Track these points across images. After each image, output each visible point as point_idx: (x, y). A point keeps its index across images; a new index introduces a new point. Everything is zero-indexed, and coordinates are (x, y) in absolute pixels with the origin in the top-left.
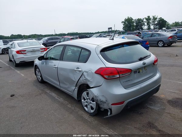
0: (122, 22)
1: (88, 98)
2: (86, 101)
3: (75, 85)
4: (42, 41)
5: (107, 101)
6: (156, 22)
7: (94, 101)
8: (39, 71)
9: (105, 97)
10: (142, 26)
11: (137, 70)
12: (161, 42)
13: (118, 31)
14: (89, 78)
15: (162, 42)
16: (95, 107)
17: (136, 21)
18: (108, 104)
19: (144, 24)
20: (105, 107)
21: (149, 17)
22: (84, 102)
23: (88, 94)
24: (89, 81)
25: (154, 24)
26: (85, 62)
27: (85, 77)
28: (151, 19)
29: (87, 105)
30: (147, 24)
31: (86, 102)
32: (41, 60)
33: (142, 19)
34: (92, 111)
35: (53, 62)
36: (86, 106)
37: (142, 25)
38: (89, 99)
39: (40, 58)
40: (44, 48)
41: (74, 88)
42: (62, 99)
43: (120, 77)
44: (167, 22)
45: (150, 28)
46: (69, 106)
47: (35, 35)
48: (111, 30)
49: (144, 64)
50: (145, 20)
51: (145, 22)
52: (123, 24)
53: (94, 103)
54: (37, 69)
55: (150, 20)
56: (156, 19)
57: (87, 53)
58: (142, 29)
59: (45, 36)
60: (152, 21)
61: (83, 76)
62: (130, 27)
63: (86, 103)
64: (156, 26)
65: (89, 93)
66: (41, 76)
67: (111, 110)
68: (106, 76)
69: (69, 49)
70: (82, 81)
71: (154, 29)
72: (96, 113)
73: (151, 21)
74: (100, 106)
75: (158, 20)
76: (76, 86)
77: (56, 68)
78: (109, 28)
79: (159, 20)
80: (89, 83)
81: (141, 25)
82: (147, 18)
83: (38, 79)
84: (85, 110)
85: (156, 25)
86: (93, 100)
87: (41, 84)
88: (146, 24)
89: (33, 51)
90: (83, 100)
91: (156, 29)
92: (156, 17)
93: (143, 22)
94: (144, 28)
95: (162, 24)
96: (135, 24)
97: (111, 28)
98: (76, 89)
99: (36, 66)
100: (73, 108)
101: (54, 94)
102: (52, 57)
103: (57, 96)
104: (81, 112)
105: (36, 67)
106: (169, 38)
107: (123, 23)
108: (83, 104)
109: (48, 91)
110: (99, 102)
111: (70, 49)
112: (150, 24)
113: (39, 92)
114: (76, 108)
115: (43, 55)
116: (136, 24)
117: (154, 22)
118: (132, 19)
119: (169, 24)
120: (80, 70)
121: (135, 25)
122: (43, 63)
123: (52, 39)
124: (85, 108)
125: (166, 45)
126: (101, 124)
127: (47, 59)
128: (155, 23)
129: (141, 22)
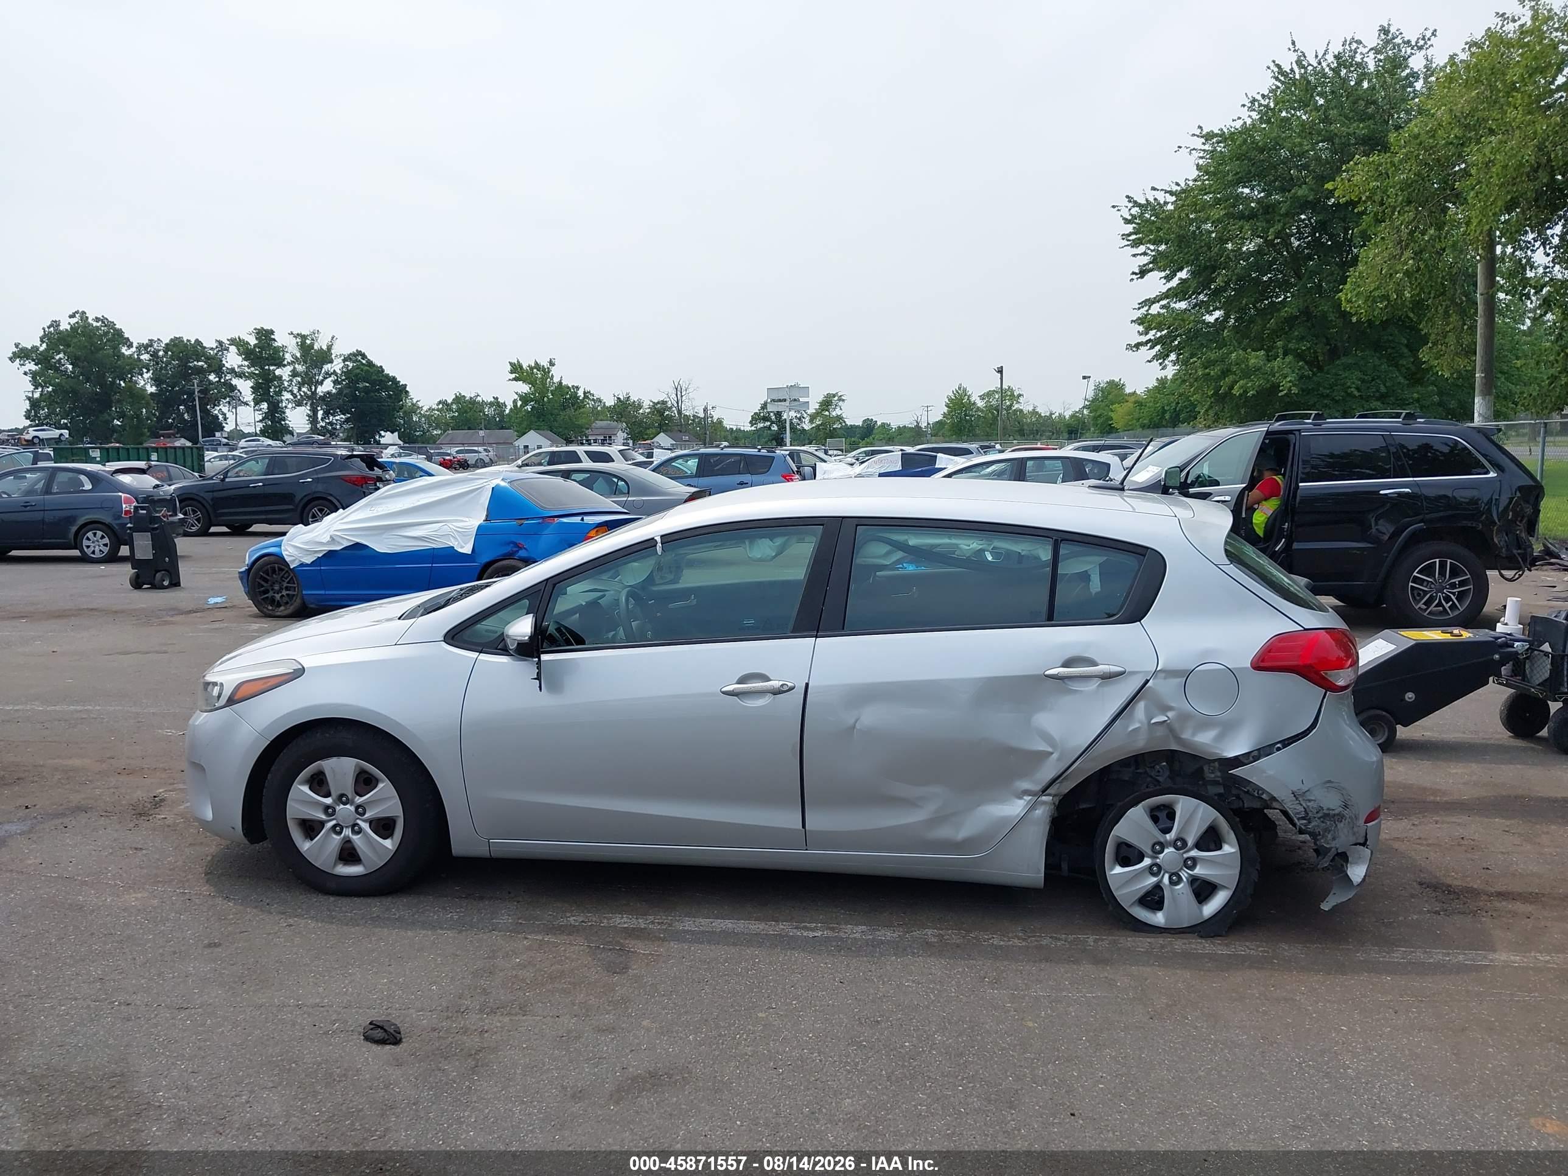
0: (22, 354)
5: (1345, 806)
6: (328, 386)
9: (1339, 789)
10: (216, 402)
17: (154, 355)
18: (1353, 821)
19: (233, 388)
20: (1341, 839)
21: (265, 336)
25: (314, 401)
26: (1136, 617)
27: (1167, 710)
28: (288, 357)
29: (1157, 887)
30: (255, 389)
33: (209, 343)
37: (210, 397)
38: (1177, 840)
41: (1014, 806)
45: (286, 430)
50: (233, 359)
51: (240, 375)
52: (34, 375)
55: (280, 364)
56: (325, 357)
60: (294, 374)
61: (1145, 703)
62: (104, 400)
64: (327, 414)
65: (1172, 806)
70: (1134, 736)
73: (284, 373)
74: (1323, 842)
75: (337, 366)
76: (1043, 792)
79: (347, 373)
81: (204, 392)
82: (253, 341)
85: (330, 403)
88: (245, 387)
92: (321, 344)
95: (371, 400)
96: (146, 383)
107: (31, 366)
110: (1316, 824)
112: (279, 393)
116: (157, 381)
117: (309, 380)
118: (118, 337)
119: (415, 408)
120: (1108, 669)
121: (151, 389)
128: (321, 390)
129: (200, 371)
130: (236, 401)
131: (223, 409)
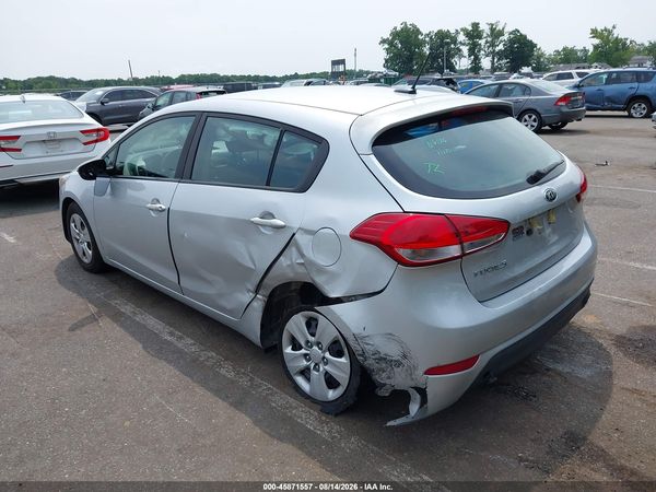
0: (383, 41)
1: (312, 339)
2: (303, 351)
3: (252, 287)
4: (81, 103)
5: (405, 357)
6: (501, 47)
7: (339, 354)
8: (85, 224)
9: (400, 343)
10: (453, 56)
11: (523, 224)
12: (530, 117)
13: (368, 73)
14: (321, 260)
15: (534, 117)
16: (348, 377)
17: (431, 38)
18: (411, 370)
19: (460, 50)
20: (398, 380)
21: (475, 25)
22: (296, 357)
23: (311, 324)
24: (321, 270)
25: (494, 54)
26: (303, 189)
27: (302, 255)
28: (485, 35)
29: (308, 368)
30: (469, 50)
31: (306, 355)
32: (93, 178)
33: (452, 31)
34: (332, 394)
35: (142, 188)
36: (305, 372)
37: (450, 55)
38: (318, 344)
39: (90, 171)
40: (98, 130)
41: (246, 297)
42: (190, 341)
43: (463, 255)
44: (535, 46)
45: (480, 68)
46: (227, 371)
47: (51, 78)
48: (341, 68)
49: (550, 197)
50: (462, 37)
51: (464, 44)
52: (387, 49)
53: (343, 360)
54: (76, 217)
55: (480, 38)
56: (501, 33)
57: (308, 149)
58: (452, 68)
59: (93, 84)
60: (487, 42)
61: (292, 250)
62: (410, 59)
63: (305, 363)
64: (499, 60)
65: (316, 320)
66: (93, 245)
67: (422, 392)
68: (404, 253)
69: (223, 132)
70: (288, 269)
71: (494, 69)
72: (352, 402)
73: (482, 42)
74: (376, 377)
75: (506, 37)
76: (257, 292)
77: (164, 210)
78: (335, 63)
79: (510, 40)
80: (320, 281)
81: (448, 52)
82: (470, 28)
83: (80, 254)
84: (297, 388)
85: (501, 55)
86: (336, 349)
87: (93, 275)
88: (465, 50)
89: (52, 141)
90: (288, 350)
91: (500, 69)
92: (500, 27)
93: (455, 43)
94: (457, 68)
95: (520, 52)
96: (426, 50)
97: (342, 62)
98: (255, 304)
99: (69, 201)
100: (244, 382)
101: (152, 322)
102: (141, 163)
103: (168, 329)
104: (281, 399)
105: (70, 207)
106: (560, 104)
107: (386, 46)
108: (290, 365)
109: (127, 308)
110: (370, 363)
111: (226, 129)
112: (479, 51)
113: (88, 309)
114: (258, 380)
115: (99, 158)
116: (430, 49)
117: (493, 45)
119: (542, 55)
120: (279, 222)
121: (429, 52)
122: (99, 192)
123: (122, 95)
124: (300, 380)
125: (547, 128)
126: (375, 449)
127: (116, 172)
128: (497, 49)
129: (448, 44)
130: (461, 56)
131: (455, 60)
